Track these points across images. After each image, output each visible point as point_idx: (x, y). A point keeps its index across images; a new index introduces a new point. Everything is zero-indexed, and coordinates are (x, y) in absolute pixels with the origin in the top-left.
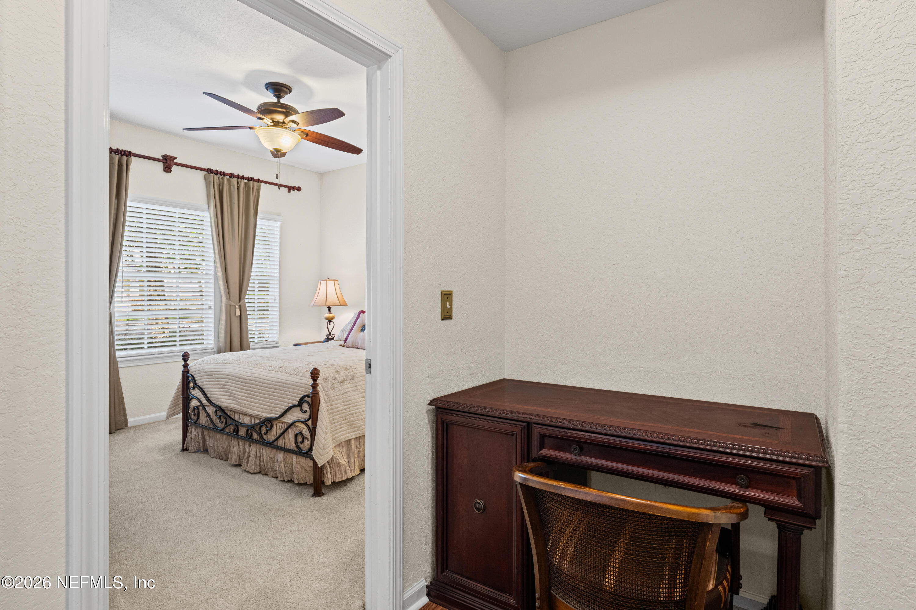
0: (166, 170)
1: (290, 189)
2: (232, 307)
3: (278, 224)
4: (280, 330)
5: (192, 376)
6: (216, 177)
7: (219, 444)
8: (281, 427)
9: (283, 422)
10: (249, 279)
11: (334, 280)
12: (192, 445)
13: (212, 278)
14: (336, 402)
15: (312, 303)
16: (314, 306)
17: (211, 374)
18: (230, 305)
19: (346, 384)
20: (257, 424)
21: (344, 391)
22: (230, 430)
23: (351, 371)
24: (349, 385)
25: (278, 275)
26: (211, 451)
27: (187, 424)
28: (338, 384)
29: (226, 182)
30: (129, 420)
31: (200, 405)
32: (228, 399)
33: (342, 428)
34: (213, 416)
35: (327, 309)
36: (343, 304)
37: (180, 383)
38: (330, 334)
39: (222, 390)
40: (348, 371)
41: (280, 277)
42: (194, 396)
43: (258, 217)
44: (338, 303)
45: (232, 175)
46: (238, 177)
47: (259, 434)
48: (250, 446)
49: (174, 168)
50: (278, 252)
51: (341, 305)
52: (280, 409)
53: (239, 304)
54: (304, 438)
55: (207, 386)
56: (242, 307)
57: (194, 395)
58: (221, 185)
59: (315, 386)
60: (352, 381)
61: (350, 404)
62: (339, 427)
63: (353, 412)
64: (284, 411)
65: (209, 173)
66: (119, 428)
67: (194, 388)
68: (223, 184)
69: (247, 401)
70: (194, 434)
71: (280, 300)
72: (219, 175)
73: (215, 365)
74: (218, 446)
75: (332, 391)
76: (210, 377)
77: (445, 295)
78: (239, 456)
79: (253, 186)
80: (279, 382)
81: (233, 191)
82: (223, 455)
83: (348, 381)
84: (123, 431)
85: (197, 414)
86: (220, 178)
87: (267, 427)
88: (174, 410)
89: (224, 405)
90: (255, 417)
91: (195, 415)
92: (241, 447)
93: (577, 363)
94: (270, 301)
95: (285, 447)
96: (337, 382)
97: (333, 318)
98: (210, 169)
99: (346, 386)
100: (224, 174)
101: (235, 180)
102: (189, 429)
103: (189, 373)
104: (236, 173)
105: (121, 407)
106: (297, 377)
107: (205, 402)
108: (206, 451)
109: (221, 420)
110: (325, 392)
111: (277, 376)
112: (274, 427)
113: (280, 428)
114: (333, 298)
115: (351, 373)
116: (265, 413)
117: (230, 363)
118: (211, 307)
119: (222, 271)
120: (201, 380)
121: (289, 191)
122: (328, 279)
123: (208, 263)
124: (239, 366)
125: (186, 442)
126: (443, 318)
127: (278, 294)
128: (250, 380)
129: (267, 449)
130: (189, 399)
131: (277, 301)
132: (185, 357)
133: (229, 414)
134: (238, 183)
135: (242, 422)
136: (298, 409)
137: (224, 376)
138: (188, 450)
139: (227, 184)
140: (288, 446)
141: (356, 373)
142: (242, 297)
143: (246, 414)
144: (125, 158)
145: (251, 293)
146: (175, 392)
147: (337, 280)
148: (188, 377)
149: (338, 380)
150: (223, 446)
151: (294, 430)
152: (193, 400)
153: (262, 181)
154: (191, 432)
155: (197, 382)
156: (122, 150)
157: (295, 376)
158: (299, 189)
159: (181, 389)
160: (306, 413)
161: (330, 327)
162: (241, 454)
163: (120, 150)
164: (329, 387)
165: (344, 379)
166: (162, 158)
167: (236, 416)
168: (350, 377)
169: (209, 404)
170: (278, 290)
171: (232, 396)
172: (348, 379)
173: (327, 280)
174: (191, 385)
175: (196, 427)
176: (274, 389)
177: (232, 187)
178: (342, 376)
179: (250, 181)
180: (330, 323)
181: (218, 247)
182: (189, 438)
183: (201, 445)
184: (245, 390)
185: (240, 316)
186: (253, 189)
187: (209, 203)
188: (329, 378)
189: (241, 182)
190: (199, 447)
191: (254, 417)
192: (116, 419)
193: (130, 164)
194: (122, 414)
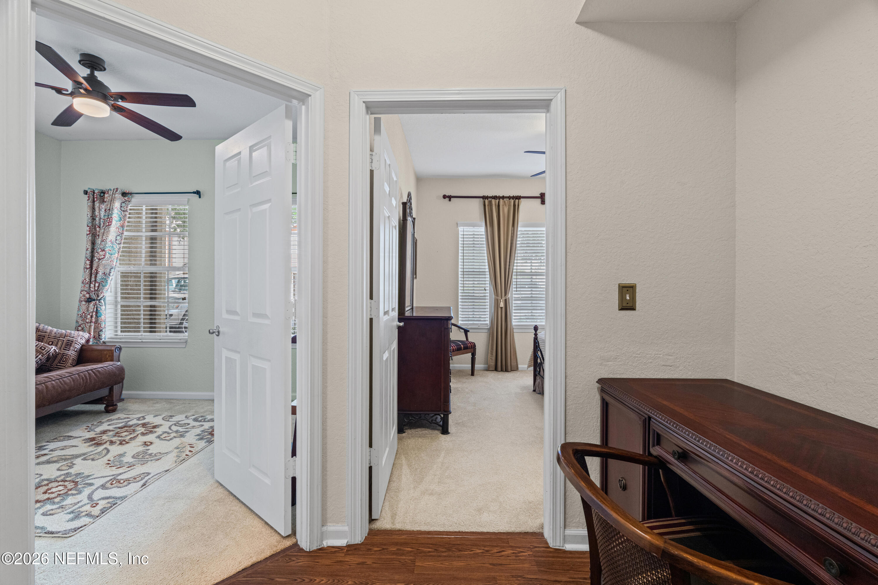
0: (542, 203)
5: (538, 341)
27: (536, 373)
30: (519, 366)
66: (513, 370)
67: (538, 350)
77: (623, 287)
84: (515, 372)
85: (539, 368)
88: (531, 363)
93: (813, 375)
102: (536, 377)
103: (536, 339)
105: (515, 356)
120: (541, 344)
125: (534, 386)
126: (620, 308)
130: (536, 357)
132: (535, 329)
138: (535, 391)
144: (517, 200)
148: (536, 342)
163: (515, 196)
166: (540, 196)
174: (537, 348)
182: (535, 382)
192: (512, 364)
193: (519, 204)
194: (515, 361)
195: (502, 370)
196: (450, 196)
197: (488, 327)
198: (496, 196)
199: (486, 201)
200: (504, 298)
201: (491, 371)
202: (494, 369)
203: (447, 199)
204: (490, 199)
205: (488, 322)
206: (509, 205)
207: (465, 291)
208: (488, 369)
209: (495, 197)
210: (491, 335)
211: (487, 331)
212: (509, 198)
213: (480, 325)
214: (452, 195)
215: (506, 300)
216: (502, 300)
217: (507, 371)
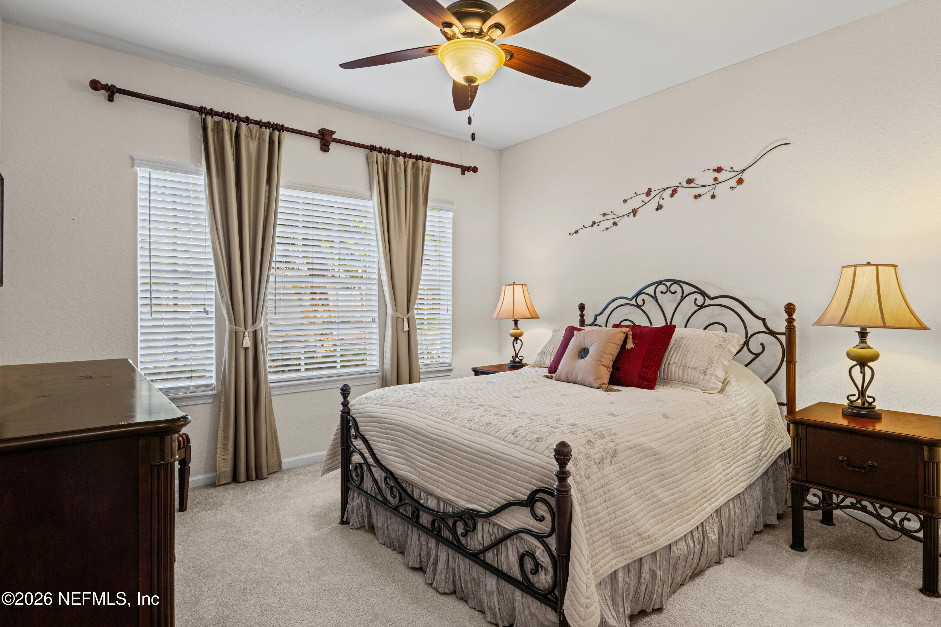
0: (324, 148)
1: (465, 169)
2: (399, 319)
3: (451, 215)
4: (454, 349)
5: (354, 419)
6: (380, 156)
7: (390, 527)
8: (491, 532)
9: (495, 524)
10: (418, 284)
11: (522, 285)
12: (354, 518)
13: (375, 284)
14: (595, 503)
15: (495, 315)
16: (497, 318)
17: (379, 421)
18: (397, 317)
19: (607, 466)
20: (450, 516)
21: (606, 479)
22: (405, 510)
23: (610, 440)
24: (612, 467)
25: (450, 279)
26: (379, 533)
27: (347, 486)
28: (595, 466)
29: (391, 161)
30: (283, 461)
31: (363, 462)
32: (404, 464)
33: (604, 550)
34: (381, 483)
35: (513, 322)
36: (534, 316)
37: (338, 426)
38: (517, 355)
39: (394, 447)
40: (606, 440)
41: (453, 282)
42: (357, 449)
43: (428, 206)
44: (529, 316)
45: (398, 153)
46: (405, 155)
47: (453, 531)
48: (437, 546)
49: (333, 146)
50: (451, 250)
51: (533, 318)
52: (489, 500)
53: (407, 317)
54: (537, 567)
55: (374, 438)
56: (410, 319)
57: (357, 447)
58: (386, 165)
59: (563, 476)
60: (615, 458)
61: (615, 505)
62: (601, 549)
63: (621, 518)
64: (500, 507)
65: (371, 151)
66: (271, 473)
67: (356, 438)
68: (388, 164)
69: (433, 473)
70: (357, 503)
71: (453, 311)
72: (383, 154)
73: (384, 407)
74: (388, 530)
75: (587, 481)
76: (377, 426)
78: (420, 554)
79: (422, 166)
80: (488, 454)
81: (399, 173)
82: (396, 544)
83: (609, 460)
84: (276, 476)
85: (360, 475)
86: (385, 156)
87: (466, 524)
88: (332, 462)
89: (397, 472)
90: (447, 502)
91: (357, 476)
92: (424, 543)
94: (441, 312)
95: (500, 568)
96: (592, 463)
97: (521, 334)
98: (373, 146)
99: (608, 469)
100: (388, 152)
101: (401, 160)
102: (350, 494)
103: (349, 414)
104: (402, 151)
105: (275, 445)
106: (522, 449)
107: (370, 460)
108: (372, 529)
109: (393, 494)
110: (577, 484)
111: (483, 441)
112: (479, 527)
113: (489, 532)
114: (521, 309)
115: (612, 445)
116: (462, 499)
117: (405, 406)
118: (375, 319)
119: (387, 275)
120: (365, 428)
121: (463, 174)
122: (514, 283)
123: (371, 265)
124: (419, 414)
125: (346, 512)
127: (450, 303)
128: (437, 441)
129: (467, 561)
130: (350, 452)
131: (450, 312)
132: (345, 391)
133: (404, 486)
134: (405, 163)
135: (425, 505)
136: (526, 511)
137: (397, 428)
138: (349, 523)
139: (393, 165)
140: (504, 568)
141: (619, 444)
142: (411, 307)
143: (430, 494)
144: (277, 132)
145: (420, 302)
146: (333, 437)
147: (525, 285)
148: (348, 421)
149: (594, 459)
150: (396, 531)
151: (518, 545)
152: (355, 454)
153: (432, 160)
154: (353, 498)
155: (360, 429)
156: (274, 123)
157: (517, 447)
158: (475, 170)
159: (339, 435)
160: (543, 522)
161: (517, 346)
162: (424, 554)
163: (272, 123)
164: (583, 474)
165: (603, 456)
166: (318, 133)
167: (415, 492)
168: (610, 451)
169: (376, 465)
170: (450, 298)
171: (408, 460)
172: (608, 456)
173: (513, 285)
174: (353, 432)
175: (359, 494)
176: (479, 463)
177: (398, 168)
178: (599, 452)
179: (418, 159)
180: (517, 341)
181: (383, 243)
182: (350, 507)
183: (366, 521)
184: (429, 455)
185: (409, 331)
186: (422, 170)
187: (371, 189)
188: (580, 457)
189: (408, 161)
190: (363, 521)
191: (443, 501)
192: (269, 460)
193: (282, 141)
194: (275, 454)
195: (248, 478)
196: (113, 86)
197: (214, 392)
198: (232, 114)
199: (210, 121)
200: (251, 329)
201: (223, 485)
202: (229, 480)
203: (103, 93)
204: (217, 118)
205: (213, 381)
206: (259, 140)
207: (154, 316)
208: (213, 484)
209: (230, 116)
210: (222, 409)
211: (211, 401)
212: (260, 124)
213: (194, 390)
214: (117, 86)
215: (255, 332)
216: (246, 334)
217: (259, 477)
